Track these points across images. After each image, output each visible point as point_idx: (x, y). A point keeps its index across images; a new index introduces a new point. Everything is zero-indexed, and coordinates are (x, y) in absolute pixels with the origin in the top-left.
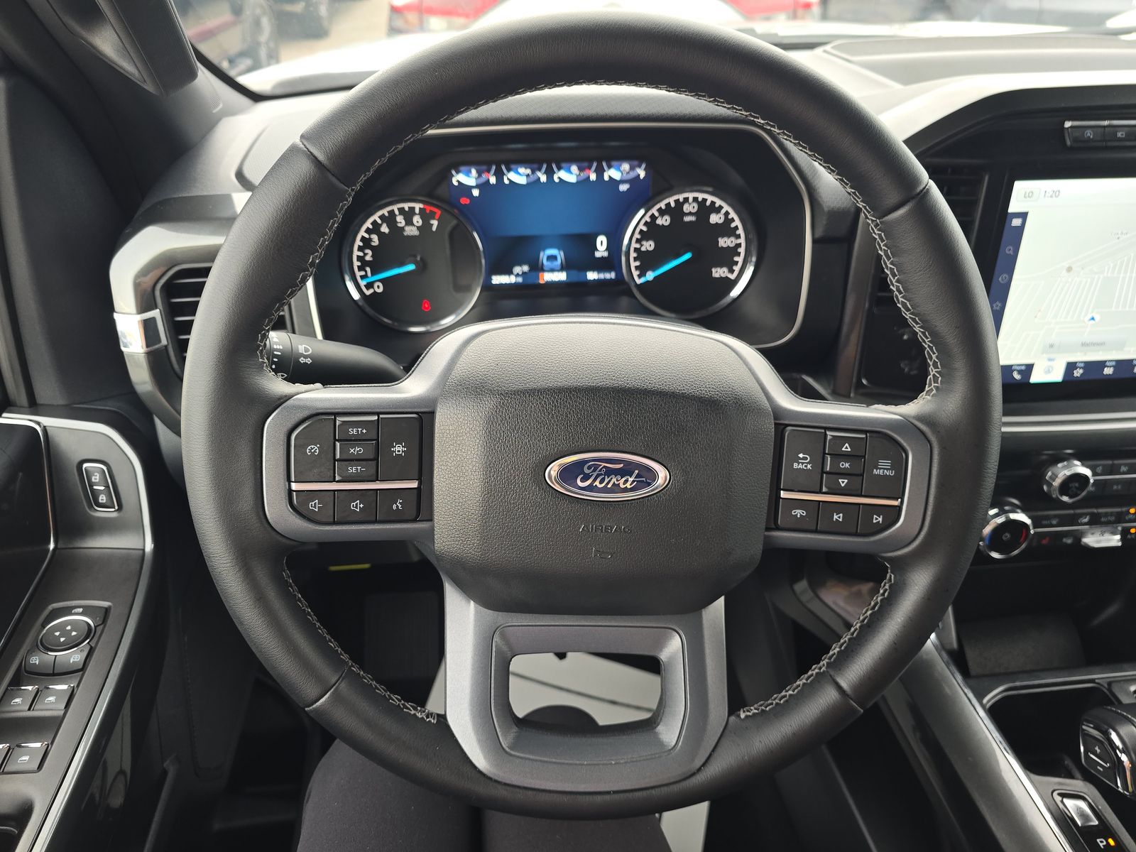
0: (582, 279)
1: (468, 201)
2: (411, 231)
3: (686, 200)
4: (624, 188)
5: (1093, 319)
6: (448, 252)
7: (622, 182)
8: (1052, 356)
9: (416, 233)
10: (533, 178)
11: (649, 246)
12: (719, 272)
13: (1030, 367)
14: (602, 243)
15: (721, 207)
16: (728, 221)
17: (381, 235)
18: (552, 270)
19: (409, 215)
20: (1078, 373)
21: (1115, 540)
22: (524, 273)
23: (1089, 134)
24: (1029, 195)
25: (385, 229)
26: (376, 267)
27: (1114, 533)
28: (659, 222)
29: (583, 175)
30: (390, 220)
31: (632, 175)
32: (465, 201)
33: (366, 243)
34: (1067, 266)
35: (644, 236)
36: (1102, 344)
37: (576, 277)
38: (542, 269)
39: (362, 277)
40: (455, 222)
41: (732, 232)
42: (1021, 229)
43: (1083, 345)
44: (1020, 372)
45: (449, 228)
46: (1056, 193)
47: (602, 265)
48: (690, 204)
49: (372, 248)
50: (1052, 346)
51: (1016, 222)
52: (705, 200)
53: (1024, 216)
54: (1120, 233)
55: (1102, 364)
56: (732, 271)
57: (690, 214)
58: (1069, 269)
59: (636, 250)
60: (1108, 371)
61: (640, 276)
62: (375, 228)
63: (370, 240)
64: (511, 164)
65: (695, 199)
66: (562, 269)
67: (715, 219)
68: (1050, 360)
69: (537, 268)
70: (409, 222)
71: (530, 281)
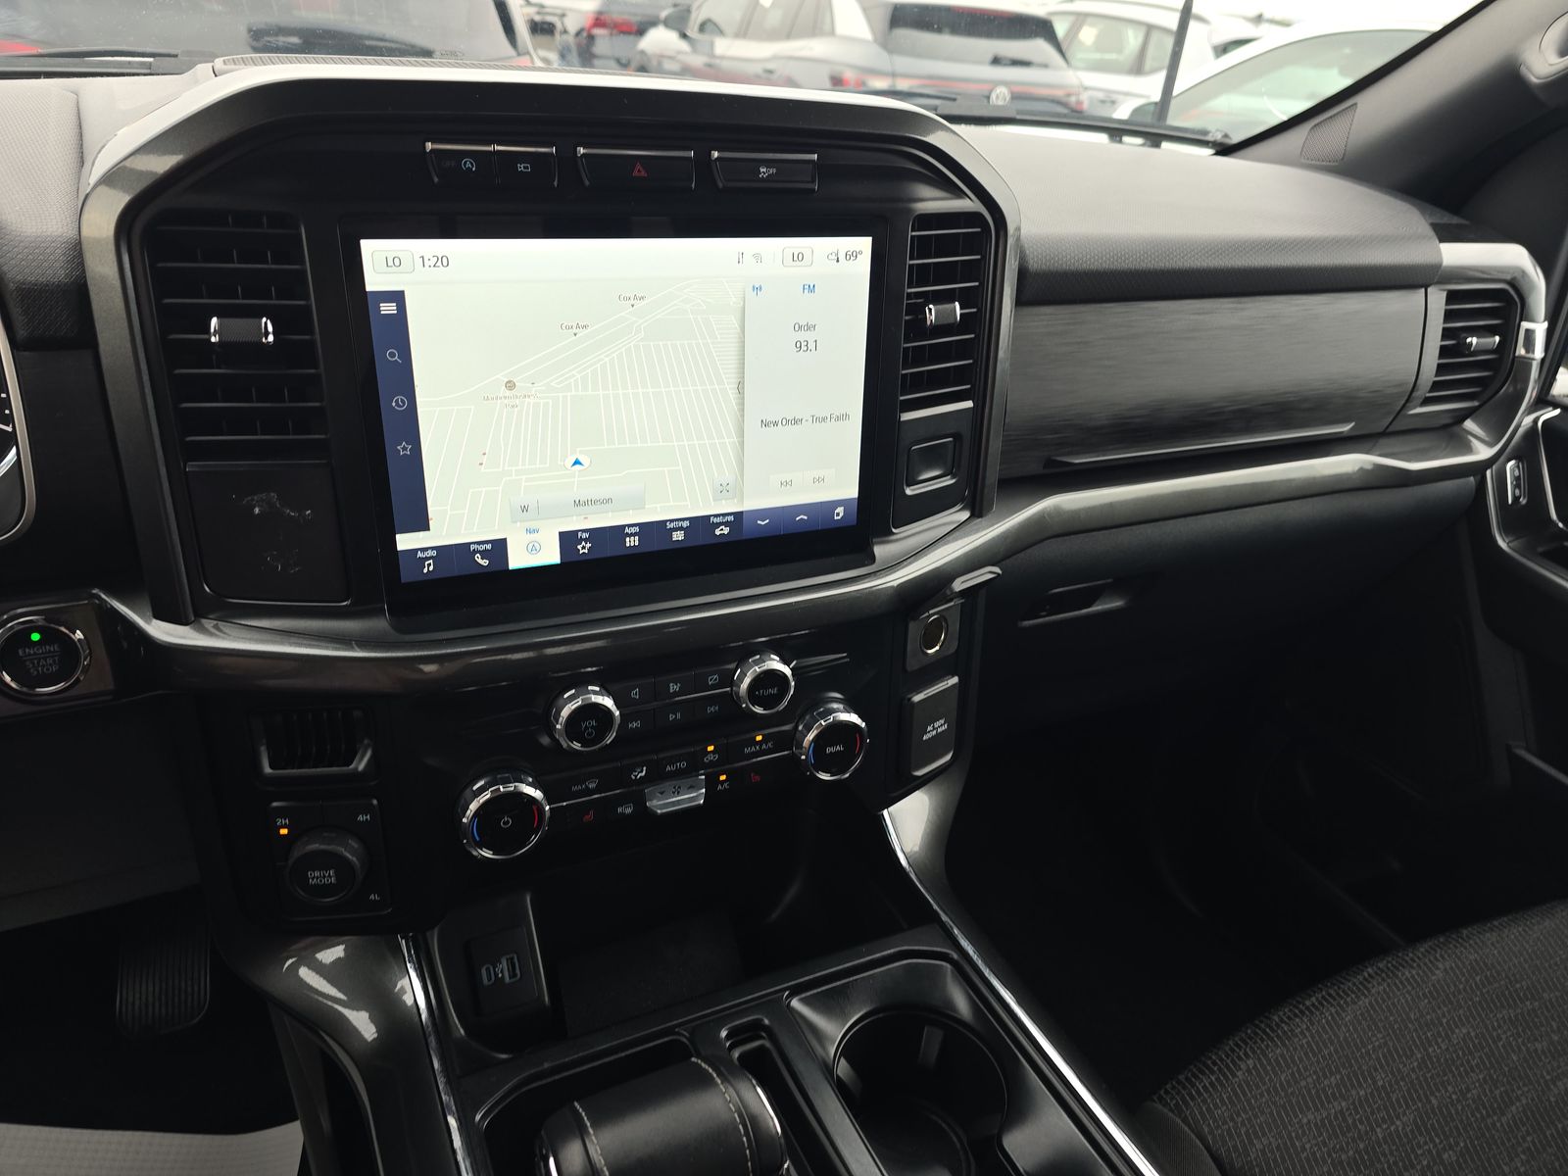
5: (577, 462)
8: (533, 525)
13: (500, 546)
20: (583, 548)
21: (696, 797)
23: (468, 165)
24: (395, 262)
27: (692, 788)
34: (506, 380)
36: (609, 501)
42: (400, 319)
43: (577, 503)
44: (484, 554)
46: (442, 261)
50: (525, 509)
51: (388, 308)
53: (398, 297)
54: (575, 326)
55: (618, 532)
58: (510, 385)
60: (632, 542)
68: (529, 531)
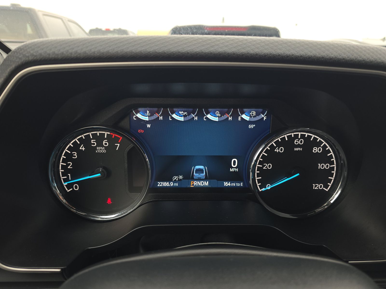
0: (219, 186)
1: (142, 131)
2: (100, 150)
3: (296, 136)
4: (251, 126)
6: (126, 165)
7: (250, 122)
9: (105, 151)
10: (189, 118)
11: (268, 166)
12: (317, 187)
14: (235, 163)
15: (321, 142)
16: (326, 152)
17: (80, 152)
18: (199, 179)
19: (99, 139)
22: (180, 180)
25: (82, 148)
26: (75, 173)
28: (277, 150)
29: (224, 117)
30: (86, 142)
31: (258, 118)
32: (140, 131)
33: (69, 157)
35: (265, 159)
37: (216, 184)
38: (193, 179)
39: (65, 180)
40: (131, 145)
41: (328, 160)
45: (127, 149)
47: (234, 177)
48: (299, 139)
49: (72, 160)
52: (310, 137)
56: (327, 187)
57: (299, 146)
59: (259, 169)
61: (261, 187)
62: (76, 147)
63: (72, 155)
64: (174, 108)
65: (303, 136)
66: (206, 179)
67: (316, 150)
69: (189, 177)
70: (100, 144)
71: (184, 186)
